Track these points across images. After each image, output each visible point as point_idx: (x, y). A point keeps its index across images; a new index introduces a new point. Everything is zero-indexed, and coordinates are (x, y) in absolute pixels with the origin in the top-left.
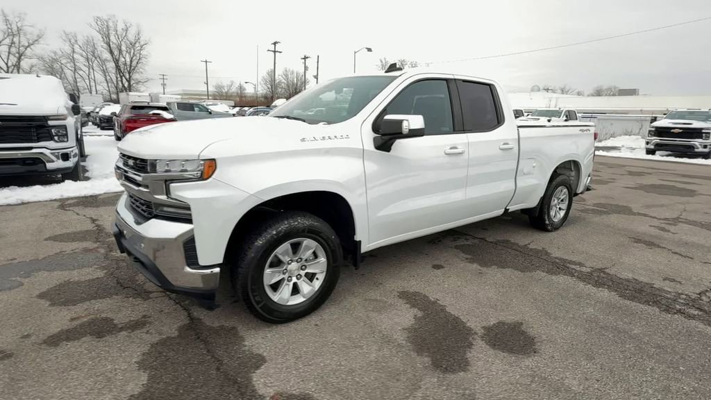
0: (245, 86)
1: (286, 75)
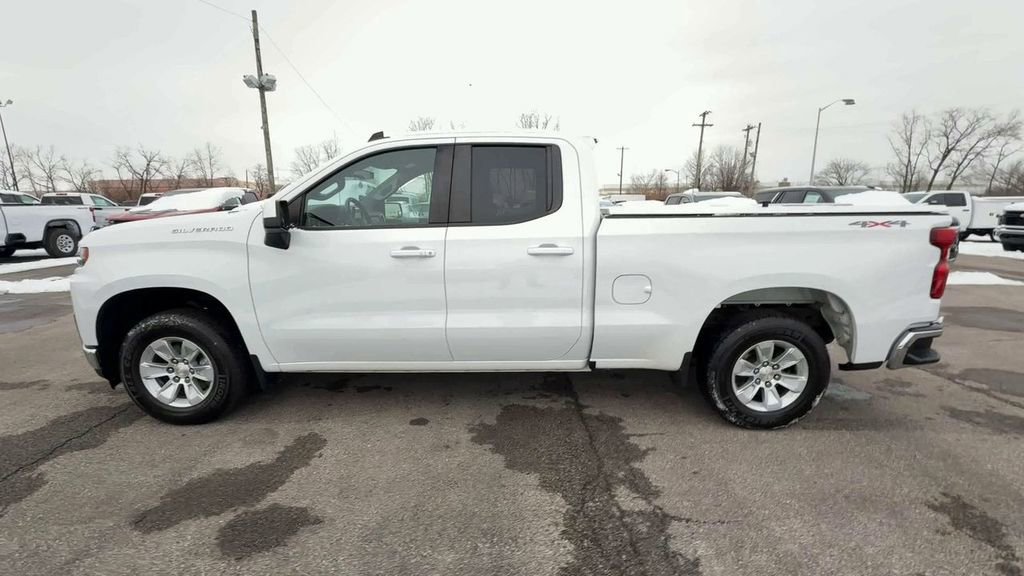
0: (667, 175)
1: (720, 156)
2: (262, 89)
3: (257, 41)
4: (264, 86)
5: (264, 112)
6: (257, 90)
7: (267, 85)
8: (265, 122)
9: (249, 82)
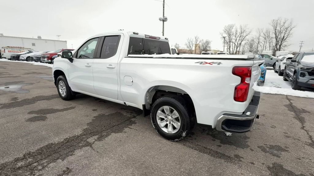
2: (163, 21)
3: (164, 7)
4: (164, 20)
5: (163, 28)
6: (162, 22)
7: (165, 20)
8: (163, 31)
9: (160, 20)
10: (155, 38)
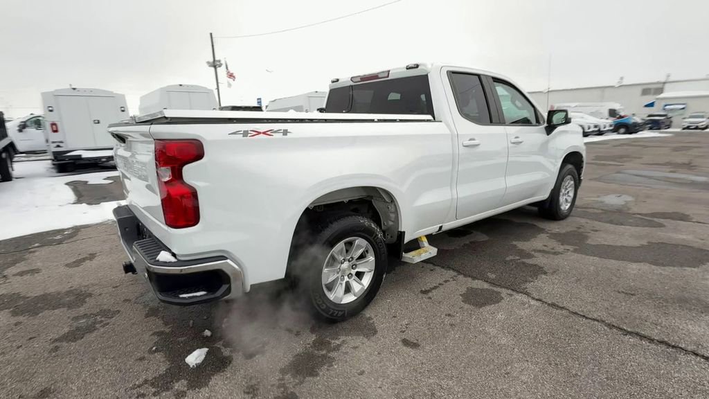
10: (375, 76)
